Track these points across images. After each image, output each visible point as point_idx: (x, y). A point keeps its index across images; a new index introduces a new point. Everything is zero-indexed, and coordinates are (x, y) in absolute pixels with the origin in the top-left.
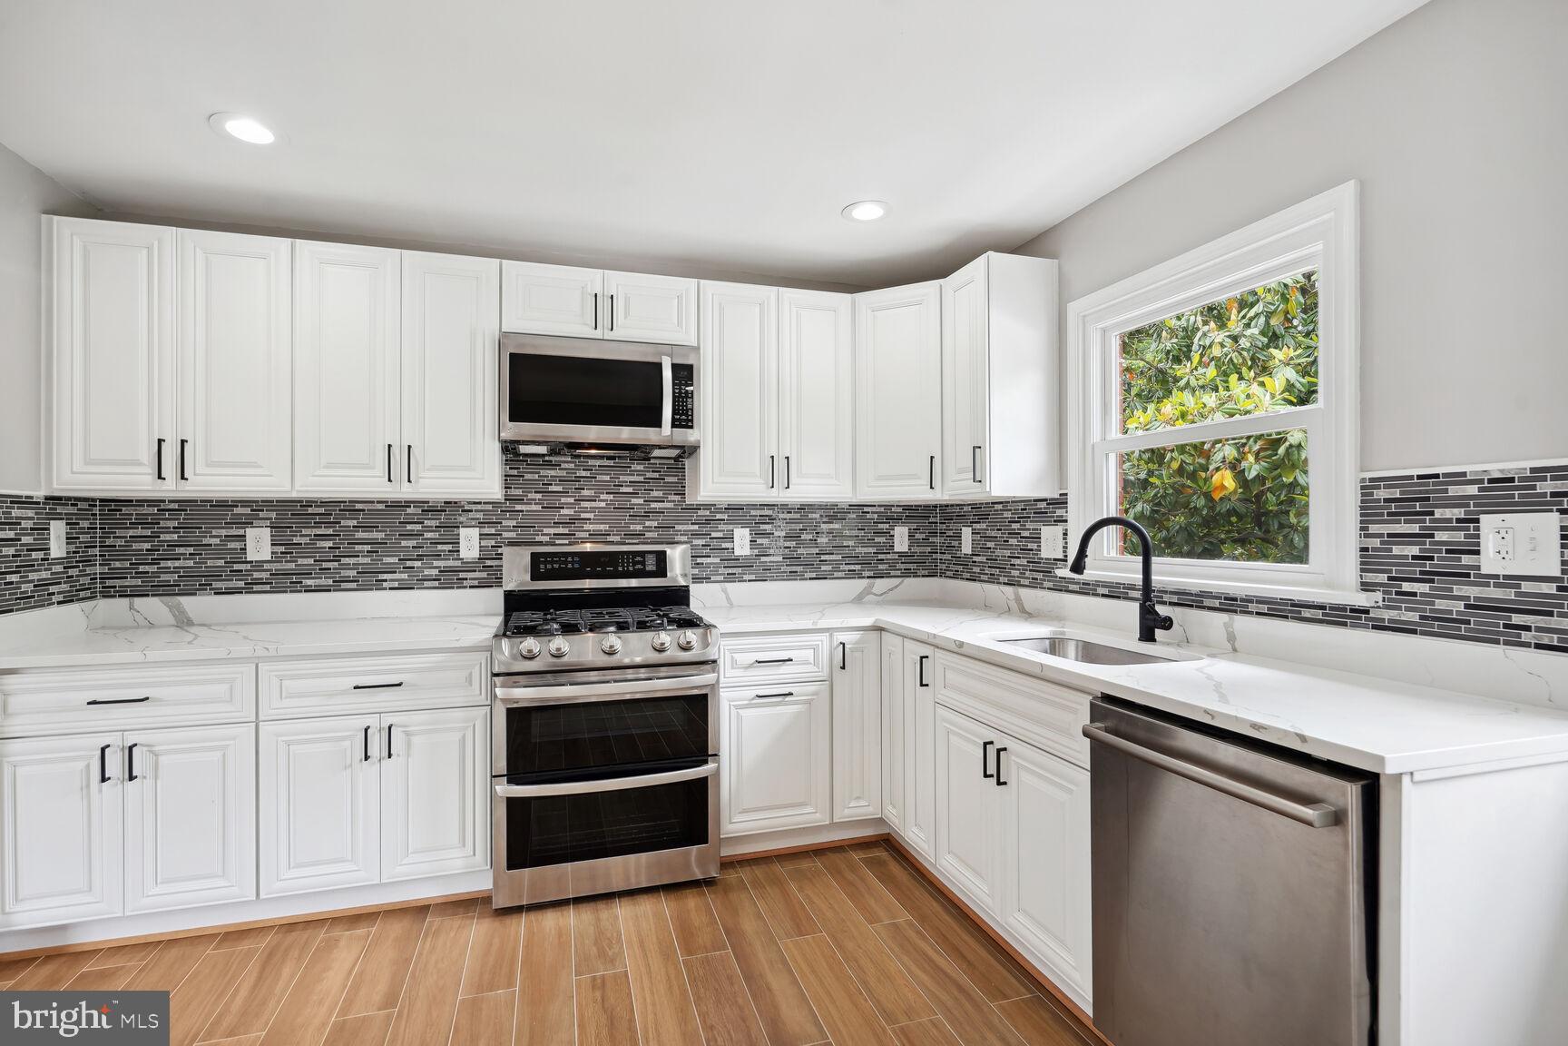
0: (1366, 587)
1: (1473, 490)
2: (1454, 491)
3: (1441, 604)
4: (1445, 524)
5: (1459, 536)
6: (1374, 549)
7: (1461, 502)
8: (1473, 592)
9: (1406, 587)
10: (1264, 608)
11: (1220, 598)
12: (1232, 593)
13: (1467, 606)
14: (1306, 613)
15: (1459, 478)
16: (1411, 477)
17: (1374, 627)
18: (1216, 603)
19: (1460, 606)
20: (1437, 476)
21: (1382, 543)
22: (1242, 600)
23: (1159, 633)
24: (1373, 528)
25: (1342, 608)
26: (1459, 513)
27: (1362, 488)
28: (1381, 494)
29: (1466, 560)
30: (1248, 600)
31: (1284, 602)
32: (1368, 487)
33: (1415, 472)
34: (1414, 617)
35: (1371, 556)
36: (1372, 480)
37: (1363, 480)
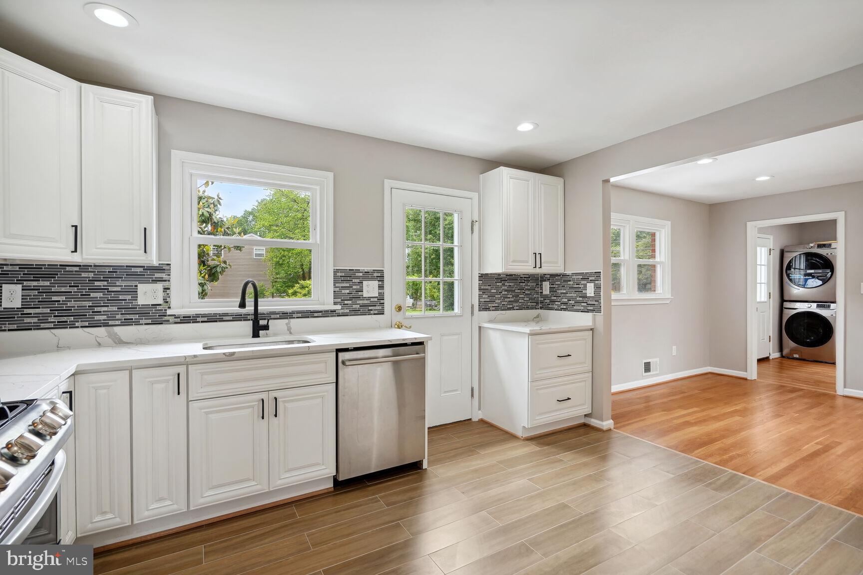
0: (335, 303)
1: (361, 274)
2: (357, 274)
3: (354, 306)
4: (355, 284)
5: (358, 287)
6: (337, 291)
7: (358, 277)
8: (361, 302)
9: (346, 302)
10: (300, 315)
11: (278, 314)
12: (285, 311)
13: (360, 306)
14: (316, 315)
15: (358, 271)
16: (347, 270)
17: (338, 316)
18: (278, 316)
19: (358, 306)
20: (353, 270)
21: (339, 289)
22: (290, 313)
23: (261, 332)
24: (337, 285)
25: (327, 311)
26: (358, 281)
27: (334, 272)
28: (339, 274)
29: (360, 293)
30: (293, 313)
31: (308, 312)
32: (336, 272)
33: (348, 268)
34: (348, 311)
35: (337, 294)
36: (336, 270)
37: (334, 269)
